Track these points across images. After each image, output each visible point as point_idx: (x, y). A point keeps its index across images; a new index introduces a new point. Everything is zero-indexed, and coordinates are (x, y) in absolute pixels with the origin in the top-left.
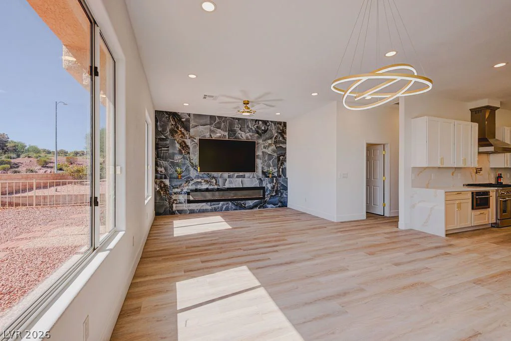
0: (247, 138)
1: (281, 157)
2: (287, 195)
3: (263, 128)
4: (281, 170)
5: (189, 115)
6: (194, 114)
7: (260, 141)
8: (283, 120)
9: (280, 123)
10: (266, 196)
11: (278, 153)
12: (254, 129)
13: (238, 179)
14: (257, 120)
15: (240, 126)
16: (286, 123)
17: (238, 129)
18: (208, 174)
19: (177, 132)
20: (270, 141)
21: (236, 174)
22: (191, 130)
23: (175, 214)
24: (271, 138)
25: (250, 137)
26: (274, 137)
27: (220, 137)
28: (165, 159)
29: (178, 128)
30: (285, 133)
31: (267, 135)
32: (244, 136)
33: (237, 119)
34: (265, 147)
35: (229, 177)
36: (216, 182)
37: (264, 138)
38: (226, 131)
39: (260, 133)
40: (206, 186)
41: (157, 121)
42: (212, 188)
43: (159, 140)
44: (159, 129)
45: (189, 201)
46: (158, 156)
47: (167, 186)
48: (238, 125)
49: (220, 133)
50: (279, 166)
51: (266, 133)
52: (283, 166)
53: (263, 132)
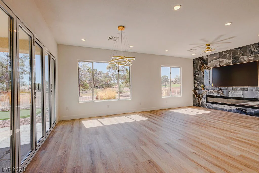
0: (249, 60)
5: (207, 56)
6: (210, 55)
12: (257, 51)
13: (240, 91)
15: (242, 52)
17: (241, 55)
18: (218, 87)
19: (202, 67)
21: (239, 88)
22: (209, 64)
23: (200, 107)
25: (252, 59)
27: (226, 64)
28: (197, 81)
29: (202, 65)
32: (246, 59)
33: (239, 48)
35: (233, 89)
36: (222, 93)
38: (230, 59)
40: (215, 94)
41: (194, 64)
42: (219, 96)
43: (195, 72)
44: (195, 67)
45: (207, 102)
46: (195, 79)
47: (197, 93)
48: (240, 52)
49: (226, 62)
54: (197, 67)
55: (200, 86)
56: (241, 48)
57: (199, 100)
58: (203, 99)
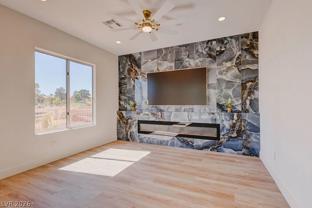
0: (196, 65)
1: (248, 85)
2: (259, 139)
3: (218, 49)
4: (248, 102)
5: (140, 53)
6: (144, 52)
7: (214, 66)
8: (250, 31)
9: (246, 36)
10: (221, 136)
11: (244, 78)
12: (205, 53)
13: (184, 113)
14: (209, 41)
15: (187, 53)
16: (257, 32)
17: (186, 57)
18: (156, 107)
19: (132, 71)
20: (229, 64)
21: (184, 107)
22: (142, 67)
23: (129, 141)
24: (231, 60)
25: (200, 64)
26: (236, 57)
27: (167, 69)
28: (125, 95)
29: (132, 67)
30: (256, 48)
31: (224, 57)
32: (192, 63)
33: (184, 46)
34: (221, 73)
35: (177, 110)
36: (161, 116)
37: (218, 60)
38: (173, 61)
39: (213, 56)
40: (152, 119)
41: (119, 65)
42: (158, 120)
43: (121, 79)
44: (121, 70)
45: (140, 132)
46: (120, 92)
47: (123, 117)
48: (185, 52)
49: (167, 66)
50: (245, 96)
51: (222, 55)
52: (252, 96)
53: (218, 53)
54: (124, 71)
55: (129, 105)
56: (186, 46)
57: (127, 129)
58: (133, 127)
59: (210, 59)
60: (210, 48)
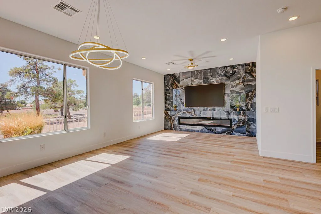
0: (217, 81)
1: (250, 94)
2: (256, 126)
3: (231, 72)
4: (249, 104)
5: (180, 74)
6: (182, 73)
7: (229, 82)
8: (251, 61)
9: (248, 64)
10: (233, 125)
11: (247, 90)
12: (222, 74)
13: (210, 111)
14: (225, 67)
15: (211, 74)
16: (255, 63)
17: (210, 76)
18: (191, 108)
19: (174, 85)
20: (237, 81)
21: (209, 108)
22: (181, 82)
23: (172, 130)
24: (239, 78)
25: (219, 81)
26: (242, 77)
27: (198, 84)
28: (169, 100)
29: (174, 82)
30: (255, 72)
32: (214, 81)
34: (233, 87)
35: (204, 110)
36: (194, 114)
37: (231, 79)
38: (201, 79)
39: (228, 76)
40: (188, 115)
41: (165, 80)
42: (192, 116)
43: (166, 90)
44: (166, 84)
45: (180, 124)
46: (166, 99)
47: (169, 114)
48: (210, 74)
49: (198, 82)
50: (248, 101)
51: (234, 76)
52: (252, 101)
53: (231, 75)
54: (168, 84)
55: (172, 107)
56: (210, 69)
57: (171, 122)
58: (175, 121)
59: (226, 78)
60: (226, 71)
